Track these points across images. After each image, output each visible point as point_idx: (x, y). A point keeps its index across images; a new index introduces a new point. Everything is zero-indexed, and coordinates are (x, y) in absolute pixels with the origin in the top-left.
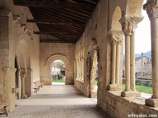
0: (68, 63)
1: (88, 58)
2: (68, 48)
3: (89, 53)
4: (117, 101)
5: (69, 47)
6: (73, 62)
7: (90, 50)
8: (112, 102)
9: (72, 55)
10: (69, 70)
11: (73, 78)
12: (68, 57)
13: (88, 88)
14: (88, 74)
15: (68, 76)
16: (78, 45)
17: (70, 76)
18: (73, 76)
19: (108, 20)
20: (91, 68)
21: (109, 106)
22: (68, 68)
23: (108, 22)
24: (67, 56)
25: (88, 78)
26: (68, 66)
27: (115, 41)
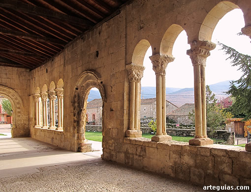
0: (17, 101)
1: (75, 96)
2: (18, 76)
3: (77, 89)
4: (147, 148)
5: (20, 75)
6: (28, 100)
7: (79, 84)
8: (137, 150)
9: (25, 87)
10: (19, 112)
11: (27, 126)
12: (19, 91)
13: (76, 138)
14: (76, 119)
15: (19, 122)
16: (40, 74)
17: (22, 123)
18: (27, 123)
19: (126, 51)
20: (81, 111)
21: (131, 156)
22: (19, 110)
23: (126, 54)
24: (16, 90)
25: (76, 124)
26: (18, 106)
27: (135, 78)
